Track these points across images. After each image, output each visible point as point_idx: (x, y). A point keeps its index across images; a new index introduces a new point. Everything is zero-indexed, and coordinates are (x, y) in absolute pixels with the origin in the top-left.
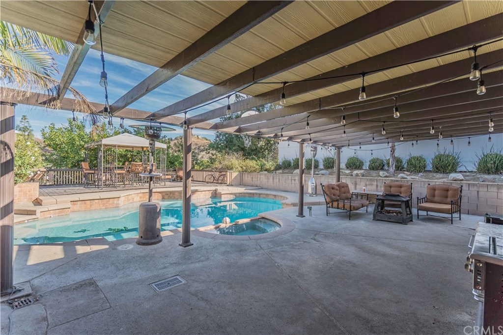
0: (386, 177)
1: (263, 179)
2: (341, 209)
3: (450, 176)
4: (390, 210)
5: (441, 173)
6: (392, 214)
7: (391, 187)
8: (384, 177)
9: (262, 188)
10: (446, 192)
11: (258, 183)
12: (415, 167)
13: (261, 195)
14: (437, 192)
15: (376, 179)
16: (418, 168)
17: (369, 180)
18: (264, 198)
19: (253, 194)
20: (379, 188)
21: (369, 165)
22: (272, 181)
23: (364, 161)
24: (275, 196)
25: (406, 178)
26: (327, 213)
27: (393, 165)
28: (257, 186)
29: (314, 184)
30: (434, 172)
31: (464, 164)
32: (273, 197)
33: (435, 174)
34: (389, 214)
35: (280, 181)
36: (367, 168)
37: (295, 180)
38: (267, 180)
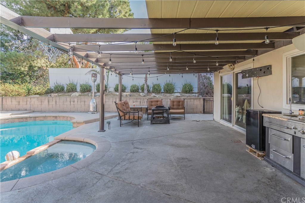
0: (144, 96)
1: (35, 102)
2: (128, 120)
3: (175, 95)
4: (159, 116)
5: (168, 93)
6: (160, 119)
7: (152, 102)
8: (143, 96)
9: (34, 112)
10: (179, 103)
11: (28, 107)
12: (157, 90)
13: (37, 118)
14: (175, 103)
15: (140, 98)
16: (158, 91)
17: (135, 98)
18: (41, 120)
19: (26, 118)
20: (141, 104)
21: (131, 89)
22: (47, 103)
23: (126, 87)
24: (56, 117)
25: (156, 97)
26: (121, 125)
27: (146, 89)
28: (26, 110)
29: (95, 104)
30: (165, 93)
31: (177, 89)
32: (54, 119)
33: (166, 94)
34: (159, 119)
35: (57, 103)
36: (129, 91)
37: (74, 101)
38: (40, 103)
